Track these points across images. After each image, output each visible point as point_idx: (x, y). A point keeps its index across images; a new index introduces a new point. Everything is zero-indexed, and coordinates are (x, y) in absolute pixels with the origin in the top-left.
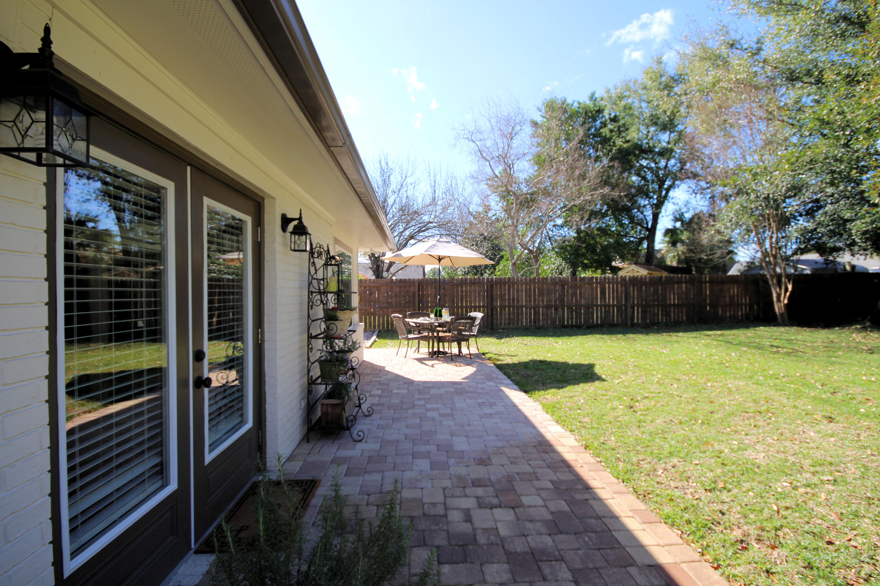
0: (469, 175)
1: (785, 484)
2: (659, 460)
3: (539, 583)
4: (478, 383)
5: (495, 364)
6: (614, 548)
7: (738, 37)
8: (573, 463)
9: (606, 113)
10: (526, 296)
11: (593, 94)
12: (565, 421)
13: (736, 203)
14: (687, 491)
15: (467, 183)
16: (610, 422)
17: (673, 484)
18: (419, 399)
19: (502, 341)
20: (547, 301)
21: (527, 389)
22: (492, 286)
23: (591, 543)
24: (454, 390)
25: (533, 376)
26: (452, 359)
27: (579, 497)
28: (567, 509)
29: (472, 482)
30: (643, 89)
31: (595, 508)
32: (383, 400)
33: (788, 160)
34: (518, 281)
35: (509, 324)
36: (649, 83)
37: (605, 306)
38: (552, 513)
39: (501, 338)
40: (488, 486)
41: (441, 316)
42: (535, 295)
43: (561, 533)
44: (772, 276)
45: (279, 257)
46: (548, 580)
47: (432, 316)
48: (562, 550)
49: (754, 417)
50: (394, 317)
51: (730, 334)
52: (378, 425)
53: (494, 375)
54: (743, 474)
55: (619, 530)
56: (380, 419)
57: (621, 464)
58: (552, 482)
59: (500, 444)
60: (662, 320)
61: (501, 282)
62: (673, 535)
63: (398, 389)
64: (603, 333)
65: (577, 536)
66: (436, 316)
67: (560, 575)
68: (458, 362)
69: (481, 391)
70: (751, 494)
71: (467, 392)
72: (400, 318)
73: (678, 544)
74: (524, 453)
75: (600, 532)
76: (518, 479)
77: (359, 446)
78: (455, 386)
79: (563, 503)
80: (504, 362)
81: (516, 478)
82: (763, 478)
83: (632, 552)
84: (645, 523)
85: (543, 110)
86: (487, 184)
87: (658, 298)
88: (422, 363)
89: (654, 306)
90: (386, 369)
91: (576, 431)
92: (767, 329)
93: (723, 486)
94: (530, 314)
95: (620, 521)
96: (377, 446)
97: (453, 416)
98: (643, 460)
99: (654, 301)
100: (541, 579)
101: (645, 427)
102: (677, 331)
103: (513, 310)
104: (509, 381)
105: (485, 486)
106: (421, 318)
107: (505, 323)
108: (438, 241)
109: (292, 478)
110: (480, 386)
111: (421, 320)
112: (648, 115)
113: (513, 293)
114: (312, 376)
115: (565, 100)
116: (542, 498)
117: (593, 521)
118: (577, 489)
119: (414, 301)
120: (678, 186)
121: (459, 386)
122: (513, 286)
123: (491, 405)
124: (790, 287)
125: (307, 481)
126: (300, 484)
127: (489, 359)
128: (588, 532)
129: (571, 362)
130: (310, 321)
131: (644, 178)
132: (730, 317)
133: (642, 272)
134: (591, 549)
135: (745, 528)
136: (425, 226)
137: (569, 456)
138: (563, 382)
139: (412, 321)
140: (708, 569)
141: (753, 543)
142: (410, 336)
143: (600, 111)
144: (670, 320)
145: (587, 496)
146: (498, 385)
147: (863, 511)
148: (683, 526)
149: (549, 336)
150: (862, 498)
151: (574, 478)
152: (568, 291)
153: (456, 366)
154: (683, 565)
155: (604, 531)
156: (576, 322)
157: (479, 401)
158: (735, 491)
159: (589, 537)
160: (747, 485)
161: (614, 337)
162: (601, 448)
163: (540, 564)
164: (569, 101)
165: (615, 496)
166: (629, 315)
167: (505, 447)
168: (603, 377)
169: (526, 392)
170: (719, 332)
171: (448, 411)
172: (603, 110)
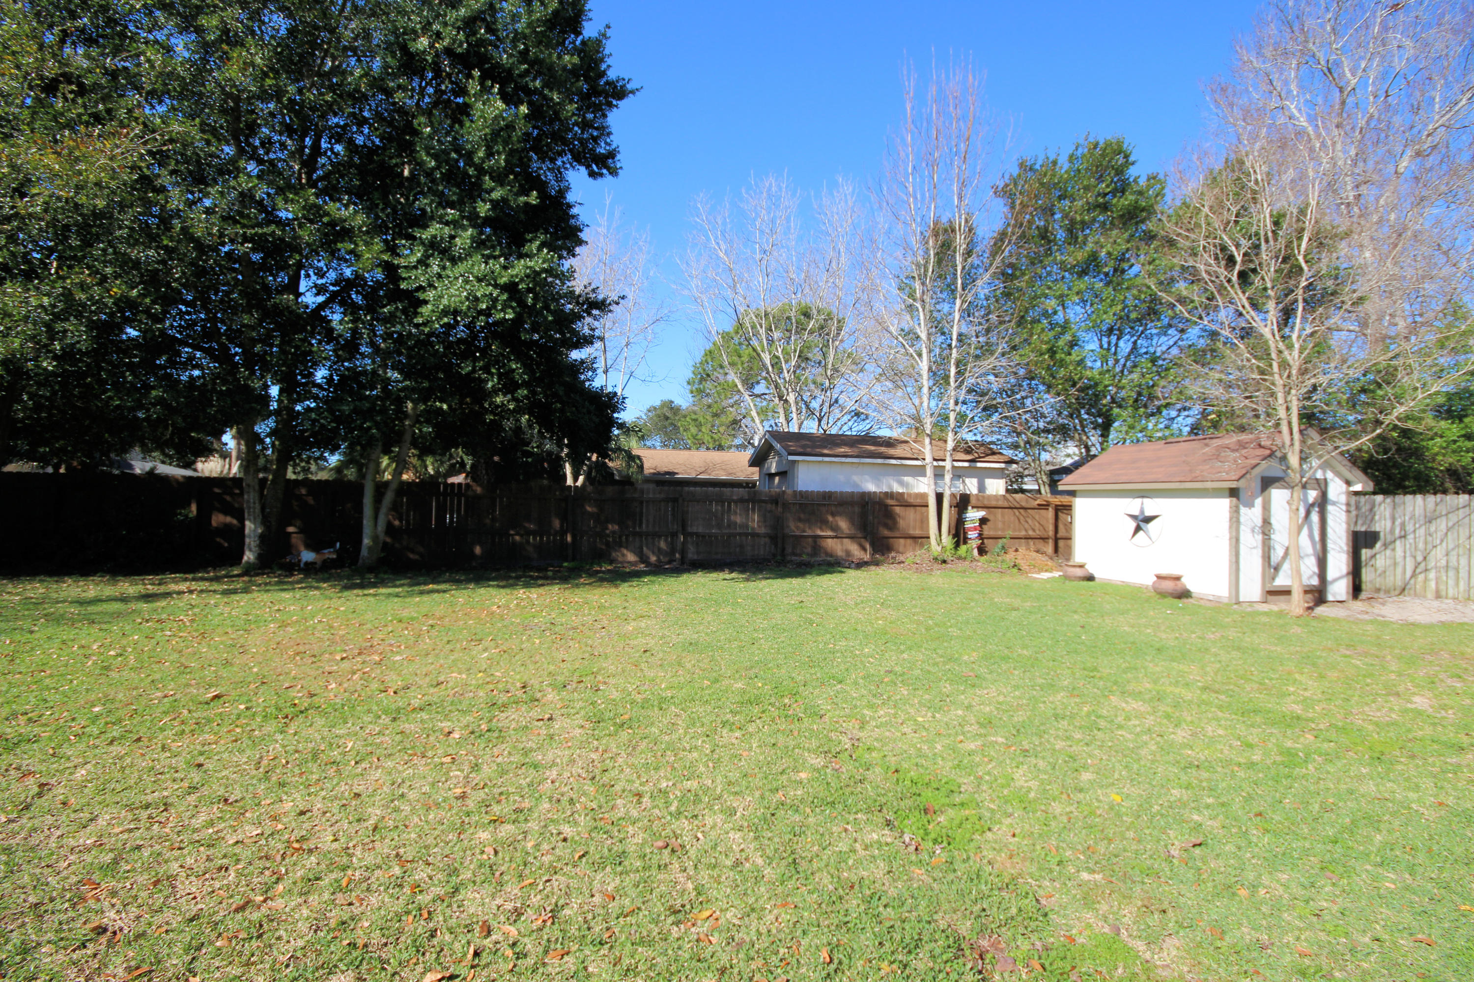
147: (33, 937)
150: (22, 913)
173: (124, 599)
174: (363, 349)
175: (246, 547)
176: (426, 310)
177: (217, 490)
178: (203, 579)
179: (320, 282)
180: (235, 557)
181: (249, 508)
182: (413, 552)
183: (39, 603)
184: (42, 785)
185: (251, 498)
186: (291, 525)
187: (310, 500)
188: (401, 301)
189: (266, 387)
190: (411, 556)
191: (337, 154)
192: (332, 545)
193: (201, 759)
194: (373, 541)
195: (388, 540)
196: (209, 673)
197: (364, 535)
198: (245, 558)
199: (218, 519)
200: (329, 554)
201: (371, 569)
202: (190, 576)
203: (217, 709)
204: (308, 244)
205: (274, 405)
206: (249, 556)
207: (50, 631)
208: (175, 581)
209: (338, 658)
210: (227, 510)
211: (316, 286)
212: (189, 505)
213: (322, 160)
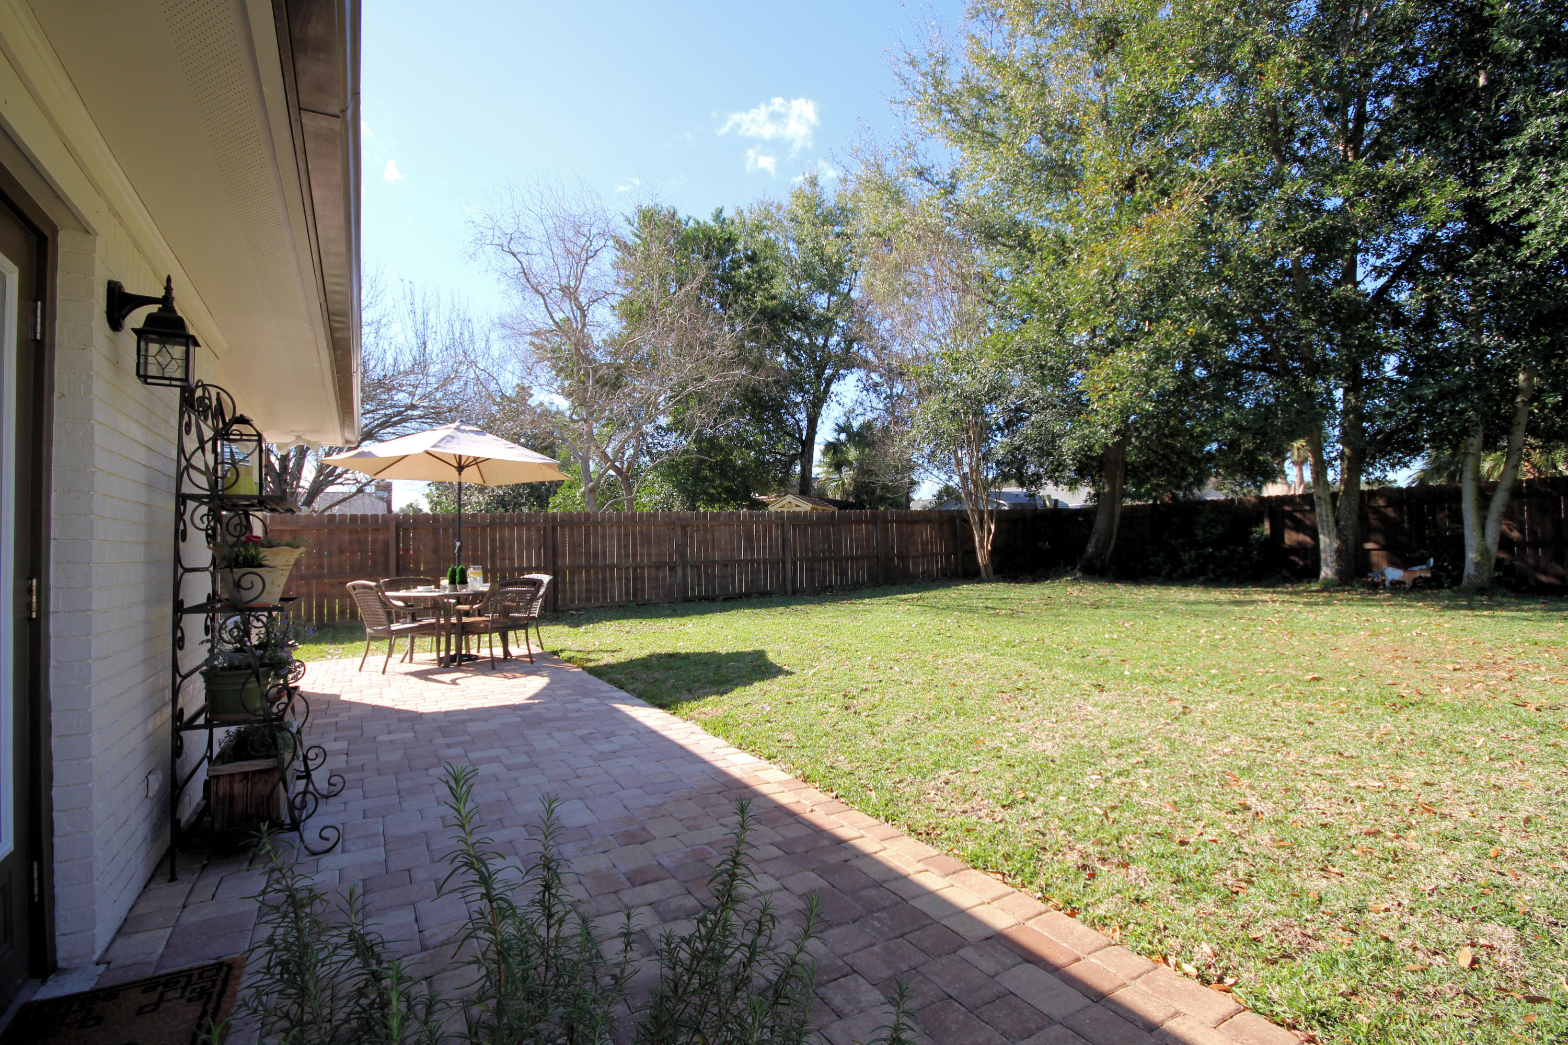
0: (497, 321)
1: (1094, 777)
2: (924, 778)
3: (834, 1026)
4: (564, 703)
5: (584, 668)
6: (924, 926)
7: (928, 165)
8: (796, 808)
9: (740, 246)
10: (619, 546)
11: (721, 211)
12: (755, 743)
13: (934, 402)
14: (981, 814)
15: (493, 336)
16: (827, 734)
17: (958, 808)
18: (449, 746)
19: (582, 629)
20: (657, 555)
21: (664, 702)
22: (554, 529)
23: (886, 929)
24: (519, 719)
25: (664, 681)
26: (493, 666)
27: (832, 859)
28: (822, 883)
29: (628, 879)
30: (792, 220)
31: (865, 870)
32: (357, 760)
33: (994, 346)
34: (603, 520)
35: (588, 599)
36: (800, 212)
37: (752, 562)
38: (801, 896)
39: (577, 625)
40: (663, 879)
41: (464, 581)
42: (634, 545)
43: (831, 926)
44: (972, 511)
45: (99, 388)
46: (846, 1015)
47: (445, 582)
48: (846, 954)
49: (1015, 697)
50: (354, 588)
51: (931, 596)
52: (365, 811)
53: (590, 687)
54: (1038, 775)
55: (918, 896)
56: (364, 797)
57: (873, 794)
58: (777, 846)
59: (652, 800)
60: (836, 582)
61: (571, 521)
62: (992, 884)
63: (389, 733)
64: (754, 606)
65: (857, 923)
66: (452, 582)
67: (862, 998)
68: (508, 671)
69: (577, 715)
70: (1062, 798)
71: (548, 720)
72: (370, 588)
73: (1007, 894)
74: (705, 808)
75: (891, 906)
76: (715, 853)
77: (326, 861)
78: (520, 713)
79: (813, 875)
80: (601, 663)
81: (710, 853)
82: (1065, 774)
83: (952, 923)
84: (947, 875)
85: (636, 225)
86: (532, 344)
87: (830, 547)
88: (427, 679)
89: (824, 559)
90: (343, 698)
91: (779, 756)
92: (970, 587)
93: (1023, 795)
94: (628, 579)
95: (911, 881)
96: (379, 854)
97: (536, 766)
98: (901, 781)
99: (824, 553)
100: (835, 1017)
101: (882, 733)
102: (862, 597)
103: (596, 573)
104: (623, 694)
105: (657, 880)
106: (420, 588)
107: (579, 599)
108: (457, 429)
109: (150, 972)
110: (570, 706)
111: (420, 591)
112: (799, 261)
113: (595, 542)
114: (182, 710)
115: (674, 214)
116: (773, 876)
117: (871, 893)
118: (824, 847)
119: (387, 560)
120: (844, 376)
121: (529, 712)
122: (596, 529)
123: (608, 736)
124: (993, 527)
125: (203, 969)
126: (183, 981)
127: (569, 660)
128: (873, 912)
129: (723, 651)
130: (180, 571)
131: (796, 359)
132: (923, 573)
133: (805, 506)
134: (890, 939)
135: (1079, 846)
136: (400, 413)
137: (785, 798)
138: (722, 683)
139: (397, 596)
140: (1062, 918)
141: (1098, 865)
142: (395, 627)
143: (731, 241)
144: (847, 581)
145: (844, 855)
146: (606, 701)
148: (1002, 865)
149: (667, 616)
151: (809, 831)
152: (691, 537)
153: (506, 677)
154: (1030, 923)
155: (897, 903)
156: (707, 591)
157: (580, 732)
158: (1041, 799)
159: (878, 919)
160: (1052, 788)
161: (773, 611)
162: (832, 776)
163: (822, 990)
164: (682, 215)
165: (885, 844)
166: (789, 575)
167: (666, 803)
168: (786, 668)
169: (662, 706)
170: (915, 595)
171: (525, 759)
172: (736, 241)
173: (1219, 603)
174: (1444, 325)
175: (1322, 563)
176: (1534, 237)
177: (1287, 508)
178: (1282, 593)
179: (1378, 263)
180: (1311, 573)
181: (1322, 521)
182: (1545, 573)
183: (1157, 601)
184: (1185, 707)
185: (1323, 511)
186: (1368, 541)
187: (1390, 512)
188: (1492, 242)
189: (1329, 392)
190: (1543, 578)
191: (1386, 111)
192: (1423, 561)
193: (1312, 719)
194: (1482, 555)
195: (1503, 555)
196: (1305, 661)
197: (1467, 548)
198: (1323, 574)
199: (1291, 537)
200: (1421, 571)
201: (1481, 591)
202: (1271, 590)
203: (1319, 686)
204: (1363, 221)
205: (1340, 406)
206: (1327, 572)
207: (1169, 619)
208: (1255, 592)
209: (1450, 667)
210: (1299, 527)
211: (1375, 268)
212: (1262, 522)
213: (1368, 128)
